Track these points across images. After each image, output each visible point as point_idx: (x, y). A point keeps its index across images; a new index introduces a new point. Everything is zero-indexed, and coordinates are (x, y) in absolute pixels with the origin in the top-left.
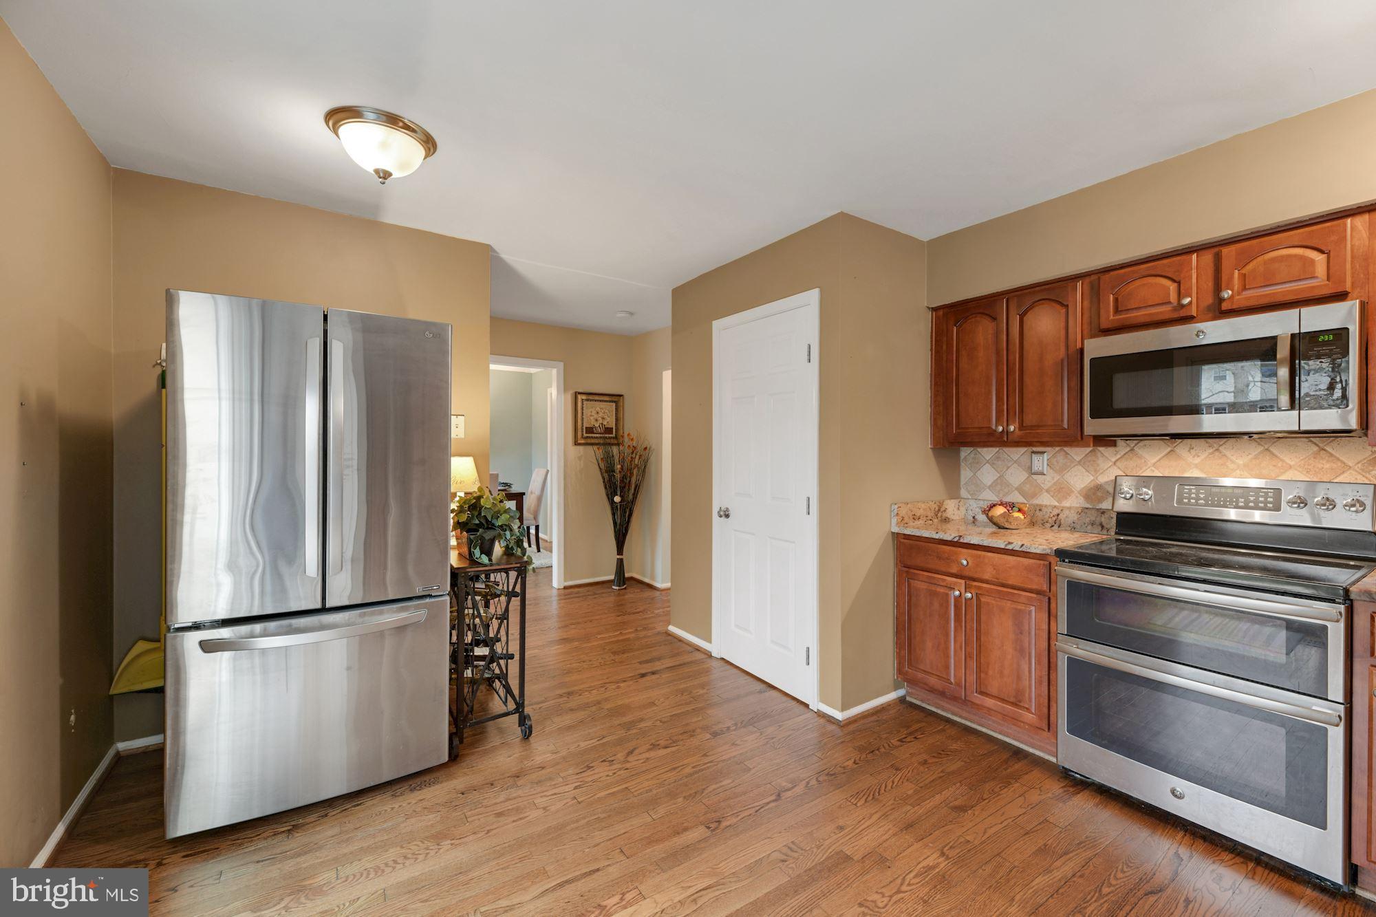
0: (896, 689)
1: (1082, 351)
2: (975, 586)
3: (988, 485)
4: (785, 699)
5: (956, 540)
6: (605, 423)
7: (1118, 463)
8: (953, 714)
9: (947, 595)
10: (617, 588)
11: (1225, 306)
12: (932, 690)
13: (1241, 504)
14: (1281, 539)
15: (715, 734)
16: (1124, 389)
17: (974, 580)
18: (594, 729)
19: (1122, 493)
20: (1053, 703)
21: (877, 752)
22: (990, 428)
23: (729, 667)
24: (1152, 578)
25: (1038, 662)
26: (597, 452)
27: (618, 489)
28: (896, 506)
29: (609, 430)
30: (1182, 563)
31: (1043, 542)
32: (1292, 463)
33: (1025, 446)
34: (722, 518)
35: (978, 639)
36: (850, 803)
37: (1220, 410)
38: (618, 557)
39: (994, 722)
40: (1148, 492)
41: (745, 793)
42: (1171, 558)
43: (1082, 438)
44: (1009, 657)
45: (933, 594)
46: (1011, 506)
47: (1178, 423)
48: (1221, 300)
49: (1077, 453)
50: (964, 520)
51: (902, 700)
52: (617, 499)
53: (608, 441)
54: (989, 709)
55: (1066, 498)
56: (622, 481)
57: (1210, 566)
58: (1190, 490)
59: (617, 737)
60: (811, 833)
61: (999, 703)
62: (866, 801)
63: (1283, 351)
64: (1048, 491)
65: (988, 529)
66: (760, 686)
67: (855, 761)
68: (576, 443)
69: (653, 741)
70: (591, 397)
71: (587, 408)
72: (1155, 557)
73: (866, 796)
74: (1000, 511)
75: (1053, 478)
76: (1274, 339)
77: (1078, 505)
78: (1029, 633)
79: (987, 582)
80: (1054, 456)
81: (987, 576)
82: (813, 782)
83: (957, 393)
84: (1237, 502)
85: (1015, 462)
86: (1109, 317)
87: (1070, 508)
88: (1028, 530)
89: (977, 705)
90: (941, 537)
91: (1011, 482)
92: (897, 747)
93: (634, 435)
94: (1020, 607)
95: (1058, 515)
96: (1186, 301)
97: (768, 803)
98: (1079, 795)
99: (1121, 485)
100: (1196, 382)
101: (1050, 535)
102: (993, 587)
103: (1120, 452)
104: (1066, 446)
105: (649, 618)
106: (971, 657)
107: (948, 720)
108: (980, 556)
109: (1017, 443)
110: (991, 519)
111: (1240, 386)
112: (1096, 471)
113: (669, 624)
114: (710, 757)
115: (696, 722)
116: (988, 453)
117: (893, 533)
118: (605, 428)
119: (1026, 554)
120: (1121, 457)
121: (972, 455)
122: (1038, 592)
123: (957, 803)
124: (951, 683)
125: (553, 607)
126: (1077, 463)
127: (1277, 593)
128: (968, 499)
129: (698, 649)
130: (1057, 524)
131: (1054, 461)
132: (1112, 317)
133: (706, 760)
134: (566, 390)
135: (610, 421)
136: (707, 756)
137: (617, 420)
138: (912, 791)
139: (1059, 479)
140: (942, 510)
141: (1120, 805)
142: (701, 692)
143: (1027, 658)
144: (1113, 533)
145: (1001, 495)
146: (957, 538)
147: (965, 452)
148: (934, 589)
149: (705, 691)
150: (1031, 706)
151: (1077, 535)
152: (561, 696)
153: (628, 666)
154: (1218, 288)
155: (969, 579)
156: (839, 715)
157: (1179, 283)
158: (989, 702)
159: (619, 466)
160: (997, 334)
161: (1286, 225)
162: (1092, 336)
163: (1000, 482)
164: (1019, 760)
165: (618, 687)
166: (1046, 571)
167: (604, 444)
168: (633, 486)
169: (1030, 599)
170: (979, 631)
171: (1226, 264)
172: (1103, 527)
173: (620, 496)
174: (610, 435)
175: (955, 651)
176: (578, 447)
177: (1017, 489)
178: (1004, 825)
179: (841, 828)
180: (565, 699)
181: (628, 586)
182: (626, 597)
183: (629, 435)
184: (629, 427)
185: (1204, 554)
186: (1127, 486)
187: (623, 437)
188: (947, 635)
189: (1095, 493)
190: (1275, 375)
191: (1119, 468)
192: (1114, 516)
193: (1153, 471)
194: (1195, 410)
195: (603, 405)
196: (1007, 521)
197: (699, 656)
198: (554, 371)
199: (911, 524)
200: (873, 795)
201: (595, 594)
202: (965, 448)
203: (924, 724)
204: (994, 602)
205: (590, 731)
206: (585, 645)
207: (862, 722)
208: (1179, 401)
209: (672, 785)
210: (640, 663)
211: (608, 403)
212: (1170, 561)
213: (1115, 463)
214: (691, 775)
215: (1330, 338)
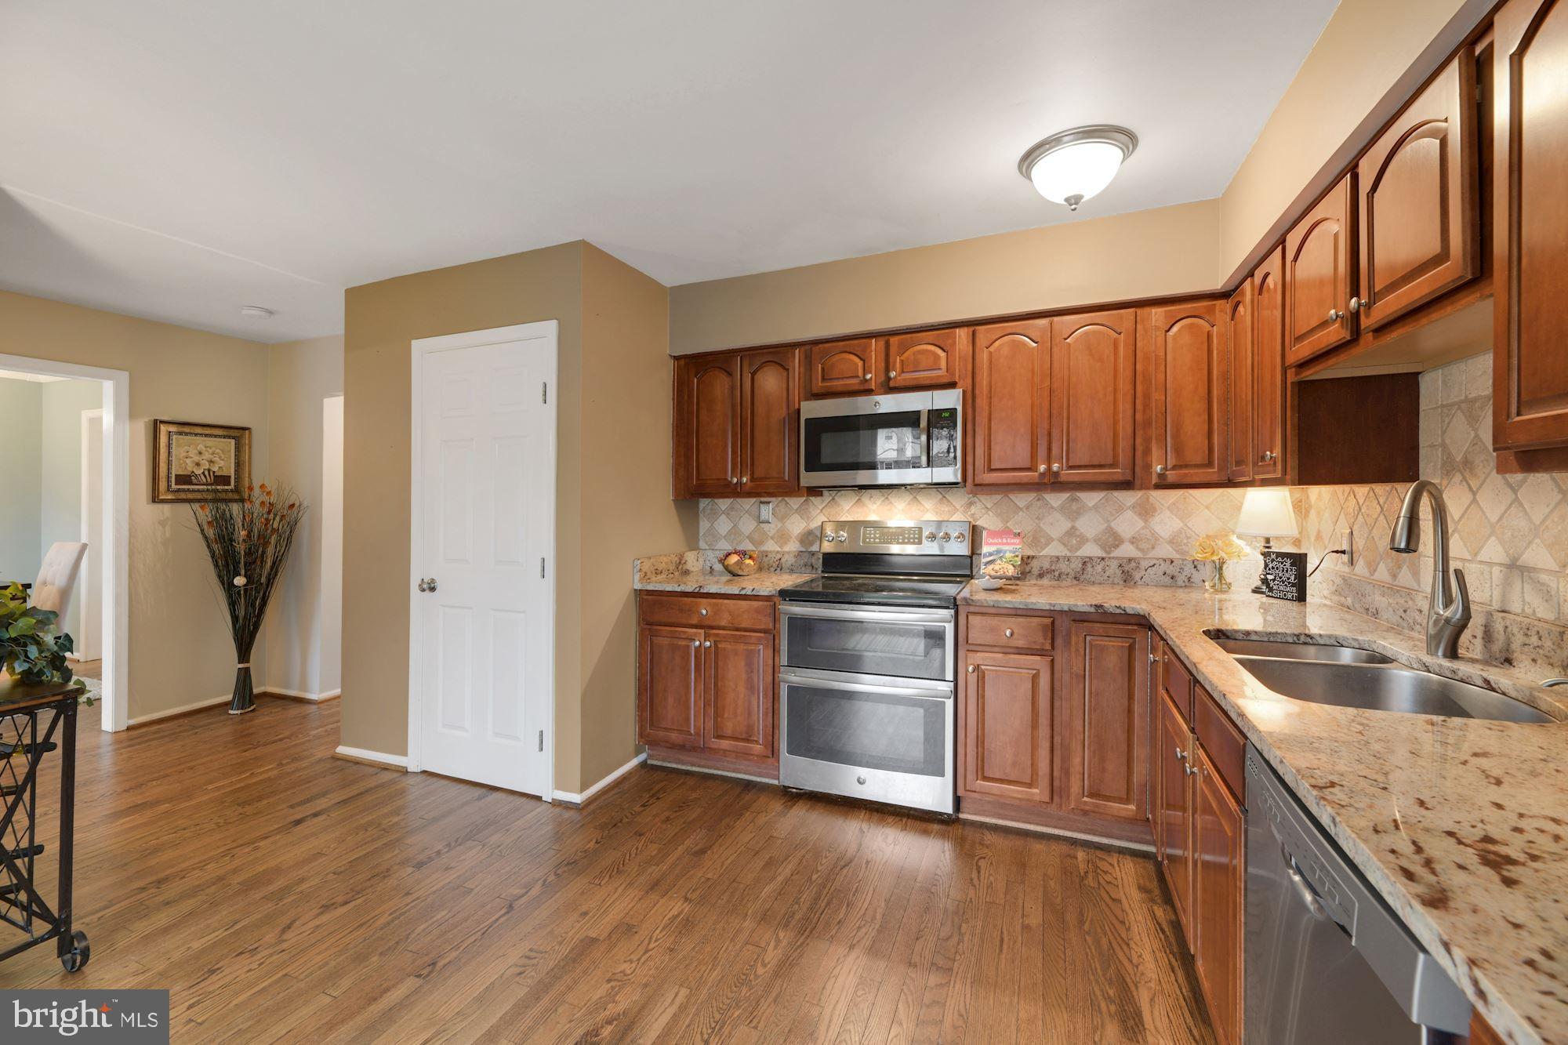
0: (637, 753)
1: (799, 411)
2: (714, 634)
3: (723, 535)
4: (511, 798)
5: (696, 591)
6: (215, 468)
7: (824, 511)
8: (693, 765)
9: (688, 647)
10: (239, 712)
11: (892, 384)
12: (673, 746)
13: (900, 541)
14: (922, 566)
15: (419, 865)
16: (829, 447)
17: (712, 628)
18: (216, 918)
19: (826, 537)
20: (776, 731)
21: (619, 824)
22: (726, 479)
23: (434, 779)
24: (847, 606)
25: (765, 696)
26: (200, 512)
27: (242, 565)
28: (639, 562)
29: (224, 480)
30: (865, 591)
31: (769, 584)
32: (928, 508)
33: (755, 497)
34: (425, 593)
35: (716, 685)
36: (593, 886)
37: (889, 466)
38: (241, 666)
39: (728, 762)
40: (844, 534)
41: (466, 920)
42: (858, 588)
43: (799, 489)
44: (742, 696)
45: (674, 648)
46: (743, 554)
47: (863, 477)
48: (889, 379)
49: (795, 502)
50: (703, 572)
51: (643, 765)
52: (240, 581)
53: (223, 496)
54: (725, 751)
55: (786, 544)
56: (249, 553)
57: (882, 591)
58: (870, 531)
59: (260, 916)
60: (551, 932)
61: (733, 743)
62: (610, 877)
63: (924, 423)
64: (772, 538)
65: (723, 578)
66: (478, 792)
67: (597, 840)
68: (155, 499)
69: (324, 902)
70: (186, 429)
71: (178, 446)
72: (848, 589)
73: (610, 872)
74: (734, 559)
75: (776, 526)
76: (918, 412)
77: (795, 549)
78: (758, 671)
79: (723, 628)
80: (777, 506)
81: (723, 623)
82: (552, 878)
83: (697, 445)
84: (898, 539)
85: (746, 512)
86: (819, 385)
87: (788, 553)
88: (757, 576)
89: (715, 749)
90: (683, 589)
91: (743, 531)
92: (640, 813)
93: (271, 486)
94: (752, 647)
95: (780, 559)
96: (868, 376)
97: (497, 920)
98: (795, 807)
99: (825, 530)
100: (874, 442)
101: (774, 578)
102: (729, 632)
103: (825, 501)
104: (786, 496)
105: (304, 743)
106: (710, 705)
107: (687, 773)
108: (717, 604)
109: (749, 494)
110: (726, 568)
111: (901, 445)
112: (808, 518)
113: (338, 744)
114: (414, 895)
115: (392, 857)
116: (724, 504)
117: (636, 590)
118: (215, 477)
119: (756, 597)
120: (826, 505)
121: (710, 507)
122: (765, 631)
123: (698, 848)
124: (691, 735)
125: (107, 762)
126: (794, 511)
127: (919, 606)
128: (706, 550)
129: (385, 768)
130: (779, 568)
131: (777, 509)
132: (820, 384)
133: (409, 899)
134: (133, 415)
135: (225, 465)
136: (411, 894)
137: (238, 465)
138: (656, 851)
139: (781, 527)
140: (683, 562)
141: (824, 804)
142: (395, 819)
143: (756, 695)
144: (820, 572)
145: (734, 544)
146: (698, 589)
147: (704, 503)
148: (675, 643)
149: (400, 818)
150: (759, 738)
151: (794, 576)
152: (143, 889)
153: (270, 816)
154: (887, 370)
155: (706, 627)
156: (577, 798)
157: (864, 361)
158: (725, 744)
159: (243, 533)
160: (733, 388)
161: (926, 327)
162: (807, 399)
163: (735, 531)
164: (749, 791)
165: (257, 849)
166: (772, 611)
167: (215, 501)
168: (269, 564)
169: (759, 638)
170: (716, 676)
171: (893, 349)
172: (813, 567)
173: (245, 576)
174: (226, 487)
175: (695, 701)
176: (160, 506)
177: (747, 537)
178: (738, 853)
179: (585, 914)
180: (153, 890)
181: (257, 706)
182: (257, 722)
183: (262, 486)
184: (261, 473)
185: (879, 583)
186: (829, 531)
187: (251, 488)
188: (688, 687)
189: (808, 537)
190: (919, 438)
191: (824, 515)
192: (821, 556)
193: (847, 517)
194: (872, 466)
195: (210, 441)
196: (740, 569)
197: (387, 777)
198: (108, 387)
199: (654, 579)
200: (618, 869)
201: (195, 727)
202: (705, 499)
203: (665, 783)
204: (729, 647)
205: (209, 921)
206: (182, 806)
207: (603, 798)
208: (863, 459)
209: (361, 946)
210: (292, 807)
211: (223, 440)
212: (857, 590)
213: (822, 510)
214: (388, 924)
215: (947, 415)
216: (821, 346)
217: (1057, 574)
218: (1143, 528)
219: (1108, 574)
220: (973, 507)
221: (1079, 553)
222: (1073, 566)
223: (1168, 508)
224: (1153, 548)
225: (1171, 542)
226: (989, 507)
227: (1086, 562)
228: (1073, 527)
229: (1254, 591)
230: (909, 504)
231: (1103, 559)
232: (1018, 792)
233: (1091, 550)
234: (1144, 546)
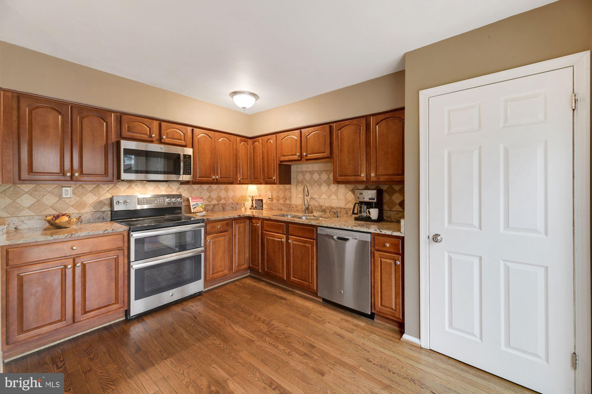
7: (109, 191)
11: (162, 140)
33: (57, 183)
40: (128, 202)
43: (113, 181)
48: (162, 138)
49: (89, 187)
55: (84, 209)
58: (141, 199)
63: (182, 159)
64: (72, 206)
74: (65, 219)
75: (76, 200)
76: (179, 154)
77: (90, 211)
80: (77, 188)
84: (155, 202)
85: (50, 192)
87: (87, 213)
91: (46, 203)
95: (81, 217)
96: (152, 135)
102: (93, 255)
103: (110, 187)
112: (99, 195)
116: (28, 188)
120: (110, 189)
121: (13, 189)
122: (119, 249)
126: (89, 192)
130: (81, 221)
131: (76, 190)
132: (126, 133)
139: (79, 200)
144: (110, 221)
145: (38, 212)
154: (161, 135)
157: (150, 128)
160: (64, 123)
162: (120, 139)
163: (37, 204)
166: (123, 238)
171: (163, 127)
172: (104, 219)
177: (50, 207)
189: (99, 204)
191: (109, 193)
192: (109, 213)
193: (123, 194)
196: (69, 224)
213: (108, 191)
215: (188, 157)
216: (127, 116)
217: (207, 210)
218: (226, 195)
219: (219, 208)
220: (180, 189)
221: (211, 203)
222: (211, 207)
223: (231, 189)
224: (228, 200)
225: (232, 198)
226: (185, 189)
227: (214, 205)
228: (210, 195)
229: (250, 209)
230: (154, 188)
231: (218, 204)
232: (221, 274)
233: (214, 202)
234: (227, 200)
